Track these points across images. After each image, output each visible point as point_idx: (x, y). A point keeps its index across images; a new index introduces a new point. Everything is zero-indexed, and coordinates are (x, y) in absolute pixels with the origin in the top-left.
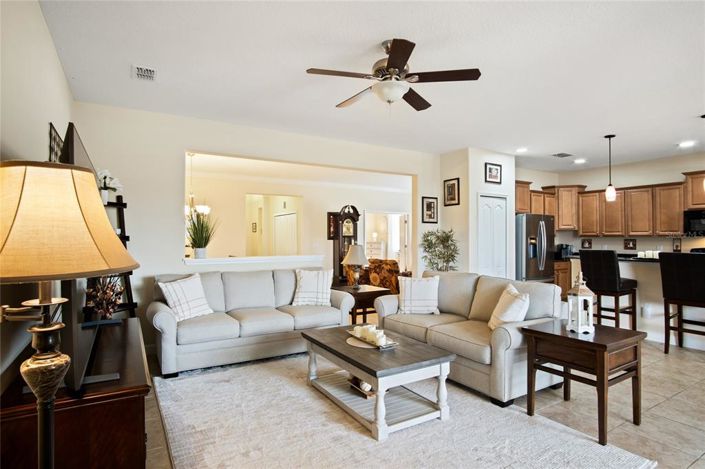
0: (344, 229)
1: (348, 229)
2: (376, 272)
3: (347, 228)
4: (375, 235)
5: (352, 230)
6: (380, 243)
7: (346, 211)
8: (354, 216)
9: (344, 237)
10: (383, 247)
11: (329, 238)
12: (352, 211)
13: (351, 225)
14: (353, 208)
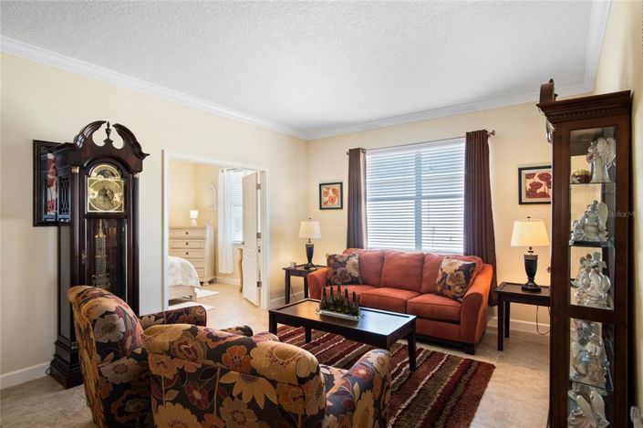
0: (92, 194)
1: (106, 194)
2: (183, 400)
3: (100, 190)
4: (194, 214)
5: (118, 198)
6: (204, 228)
7: (99, 138)
8: (128, 158)
9: (94, 218)
10: (209, 234)
11: (39, 221)
12: (118, 143)
13: (115, 181)
14: (123, 131)
